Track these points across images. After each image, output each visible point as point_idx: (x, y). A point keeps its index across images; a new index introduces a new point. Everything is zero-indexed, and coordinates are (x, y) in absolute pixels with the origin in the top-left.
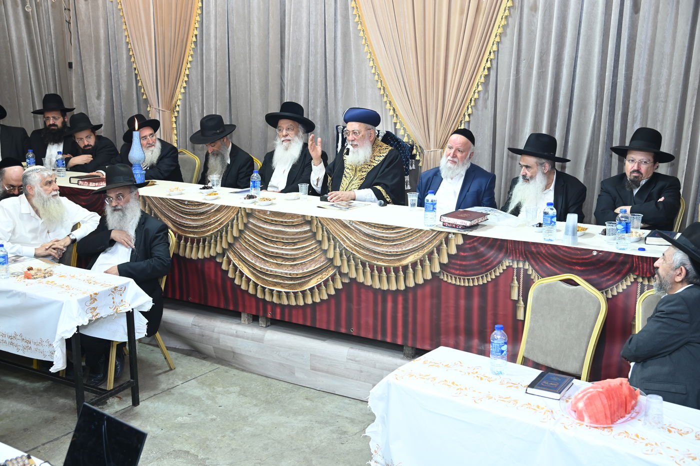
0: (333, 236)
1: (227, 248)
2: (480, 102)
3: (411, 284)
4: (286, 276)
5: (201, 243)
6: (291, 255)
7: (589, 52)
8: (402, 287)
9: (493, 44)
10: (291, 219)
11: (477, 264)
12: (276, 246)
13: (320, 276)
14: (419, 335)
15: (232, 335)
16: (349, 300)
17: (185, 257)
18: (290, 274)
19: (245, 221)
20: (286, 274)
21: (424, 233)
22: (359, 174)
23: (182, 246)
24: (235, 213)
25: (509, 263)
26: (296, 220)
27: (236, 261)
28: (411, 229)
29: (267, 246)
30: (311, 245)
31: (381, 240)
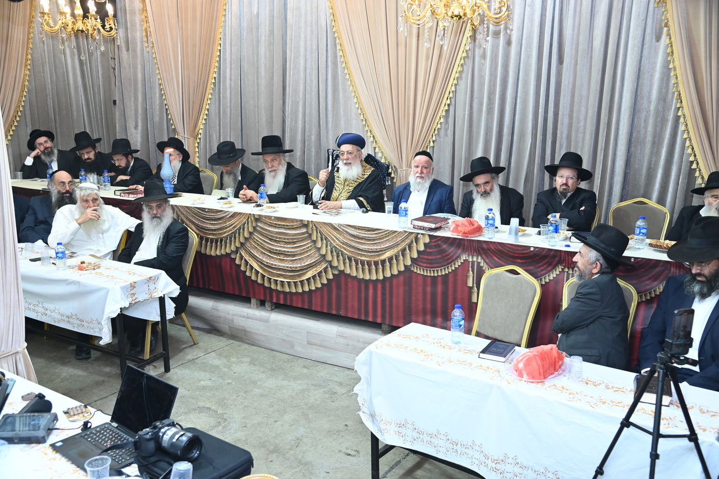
0: (324, 235)
1: (239, 246)
2: (442, 131)
3: (388, 275)
4: (287, 269)
5: (219, 243)
6: (291, 252)
7: (526, 93)
9: (452, 86)
10: (291, 223)
11: (441, 258)
12: (279, 245)
13: (315, 269)
14: (394, 316)
15: (244, 317)
16: (339, 287)
17: (206, 254)
18: (291, 268)
19: (254, 224)
20: (288, 267)
21: (399, 233)
22: (347, 188)
23: (203, 245)
24: (246, 219)
25: (466, 257)
26: (295, 224)
27: (247, 257)
28: (388, 230)
29: (272, 245)
30: (308, 244)
31: (363, 240)
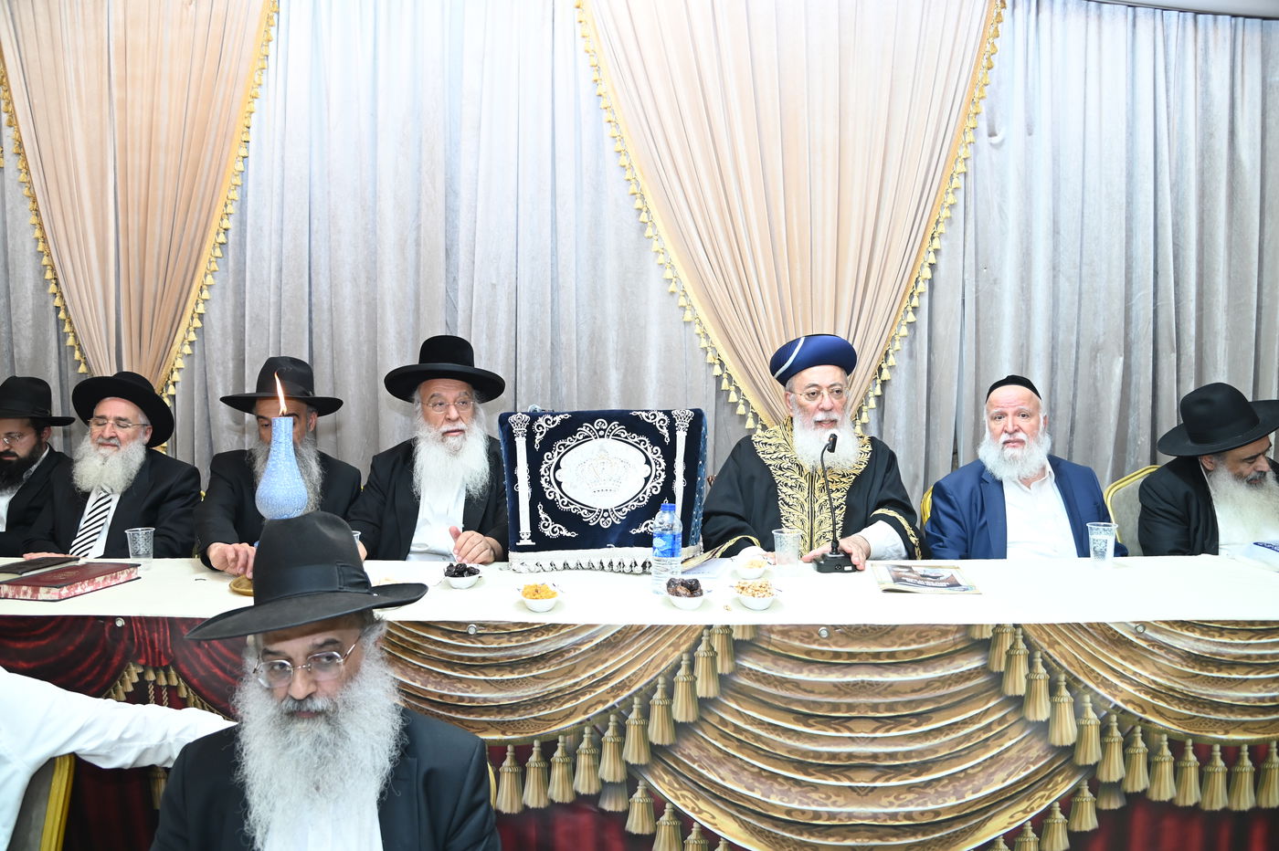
0: (1067, 673)
1: (643, 762)
4: (891, 823)
5: (533, 758)
6: (907, 755)
10: (914, 641)
12: (847, 734)
13: (1024, 805)
18: (908, 816)
19: (724, 666)
20: (894, 816)
24: (684, 648)
26: (932, 643)
27: (686, 804)
29: (810, 737)
30: (985, 713)
31: (1239, 669)
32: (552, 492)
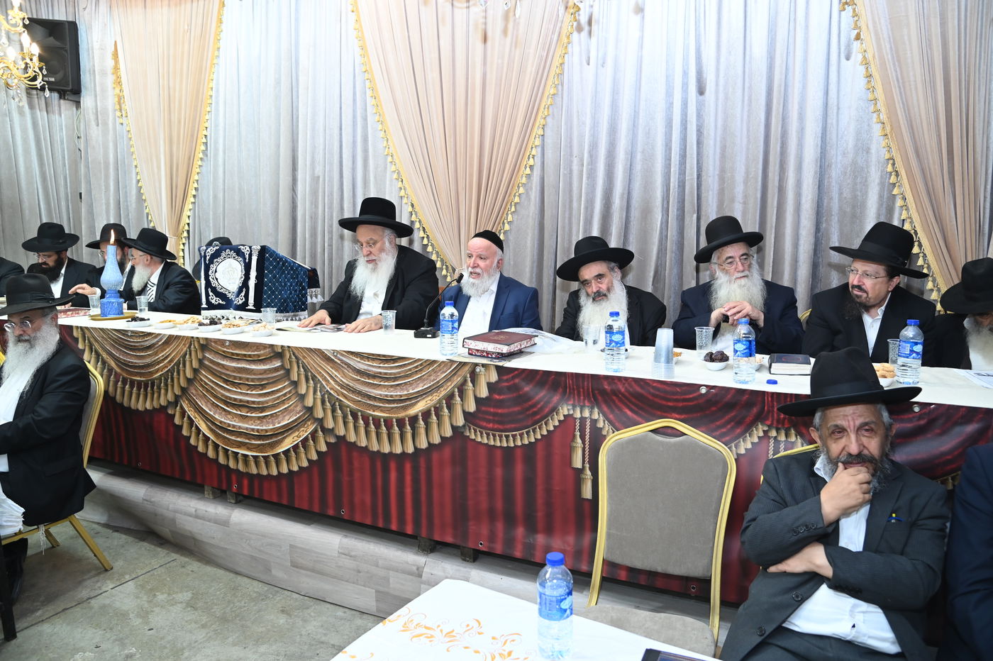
0: (311, 373)
1: (180, 394)
3: (423, 444)
4: (252, 433)
5: (149, 389)
6: (259, 403)
8: (410, 450)
10: (255, 350)
11: (520, 413)
12: (240, 391)
13: (297, 434)
14: (437, 521)
15: (190, 515)
16: (338, 468)
17: (129, 408)
18: (258, 431)
19: (200, 356)
20: (253, 430)
21: (440, 365)
23: (126, 393)
24: (187, 346)
25: (568, 410)
26: (262, 352)
27: (191, 413)
28: (419, 360)
29: (229, 391)
30: (284, 388)
31: (377, 379)
32: (214, 283)
